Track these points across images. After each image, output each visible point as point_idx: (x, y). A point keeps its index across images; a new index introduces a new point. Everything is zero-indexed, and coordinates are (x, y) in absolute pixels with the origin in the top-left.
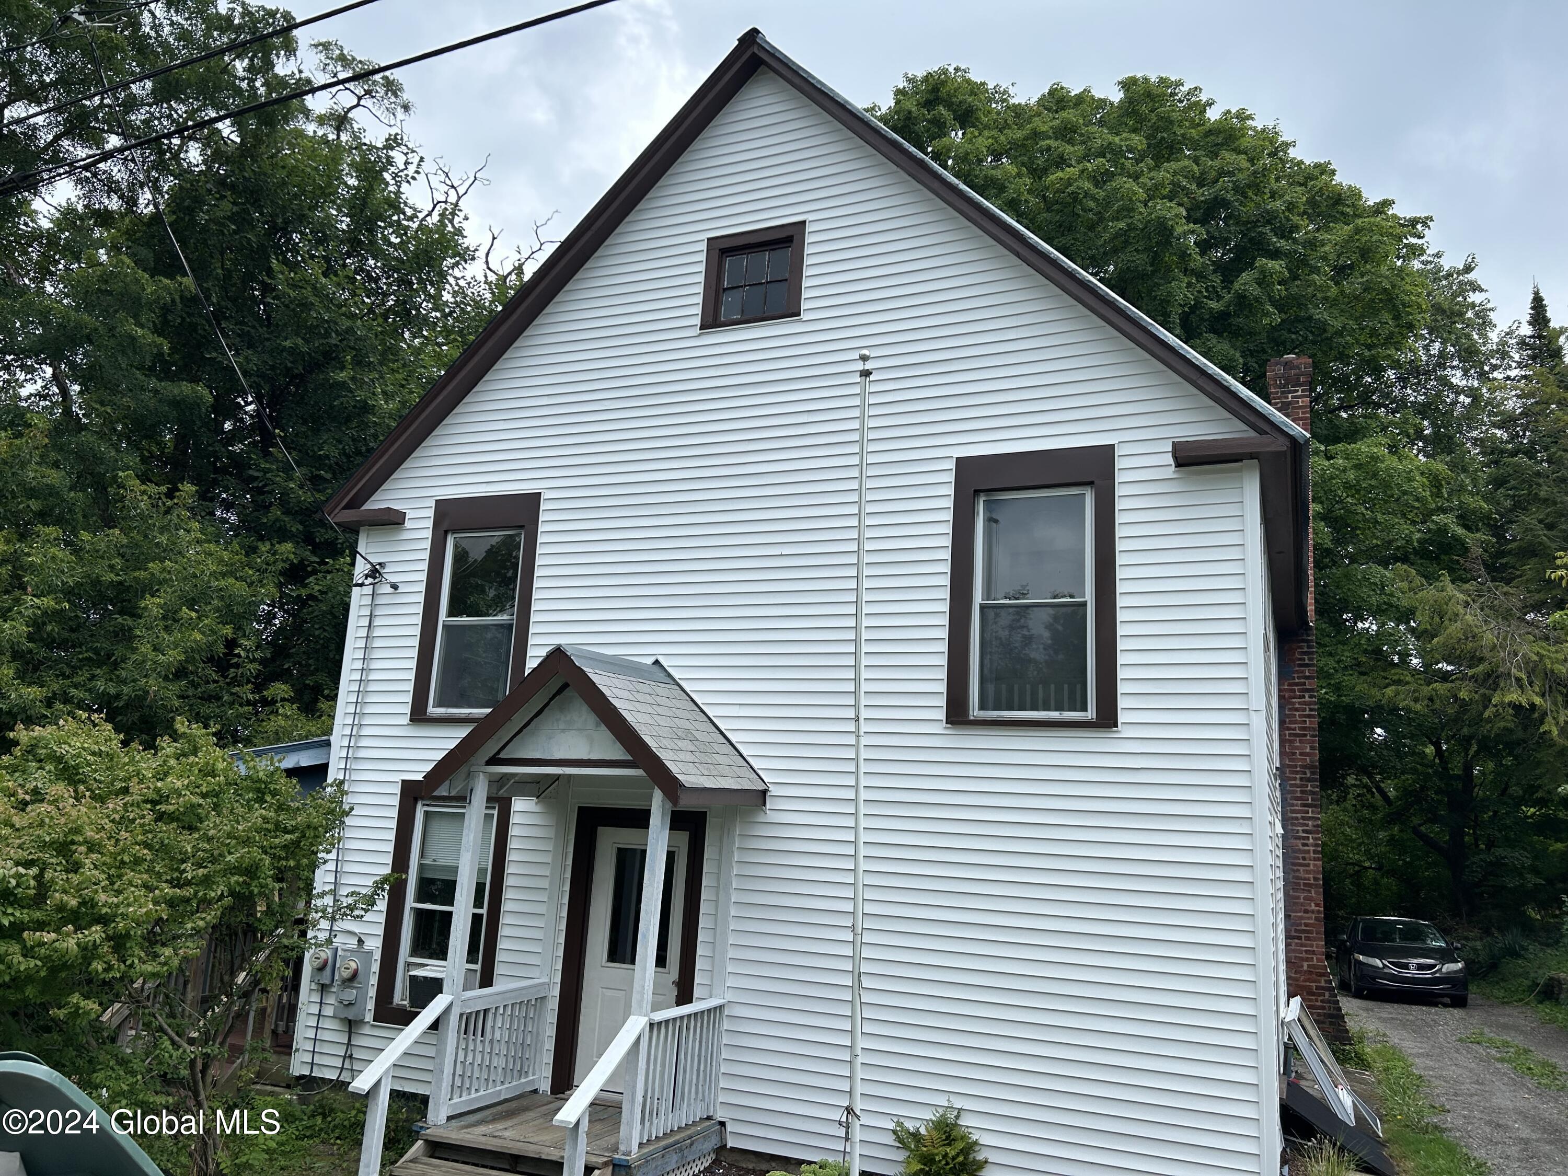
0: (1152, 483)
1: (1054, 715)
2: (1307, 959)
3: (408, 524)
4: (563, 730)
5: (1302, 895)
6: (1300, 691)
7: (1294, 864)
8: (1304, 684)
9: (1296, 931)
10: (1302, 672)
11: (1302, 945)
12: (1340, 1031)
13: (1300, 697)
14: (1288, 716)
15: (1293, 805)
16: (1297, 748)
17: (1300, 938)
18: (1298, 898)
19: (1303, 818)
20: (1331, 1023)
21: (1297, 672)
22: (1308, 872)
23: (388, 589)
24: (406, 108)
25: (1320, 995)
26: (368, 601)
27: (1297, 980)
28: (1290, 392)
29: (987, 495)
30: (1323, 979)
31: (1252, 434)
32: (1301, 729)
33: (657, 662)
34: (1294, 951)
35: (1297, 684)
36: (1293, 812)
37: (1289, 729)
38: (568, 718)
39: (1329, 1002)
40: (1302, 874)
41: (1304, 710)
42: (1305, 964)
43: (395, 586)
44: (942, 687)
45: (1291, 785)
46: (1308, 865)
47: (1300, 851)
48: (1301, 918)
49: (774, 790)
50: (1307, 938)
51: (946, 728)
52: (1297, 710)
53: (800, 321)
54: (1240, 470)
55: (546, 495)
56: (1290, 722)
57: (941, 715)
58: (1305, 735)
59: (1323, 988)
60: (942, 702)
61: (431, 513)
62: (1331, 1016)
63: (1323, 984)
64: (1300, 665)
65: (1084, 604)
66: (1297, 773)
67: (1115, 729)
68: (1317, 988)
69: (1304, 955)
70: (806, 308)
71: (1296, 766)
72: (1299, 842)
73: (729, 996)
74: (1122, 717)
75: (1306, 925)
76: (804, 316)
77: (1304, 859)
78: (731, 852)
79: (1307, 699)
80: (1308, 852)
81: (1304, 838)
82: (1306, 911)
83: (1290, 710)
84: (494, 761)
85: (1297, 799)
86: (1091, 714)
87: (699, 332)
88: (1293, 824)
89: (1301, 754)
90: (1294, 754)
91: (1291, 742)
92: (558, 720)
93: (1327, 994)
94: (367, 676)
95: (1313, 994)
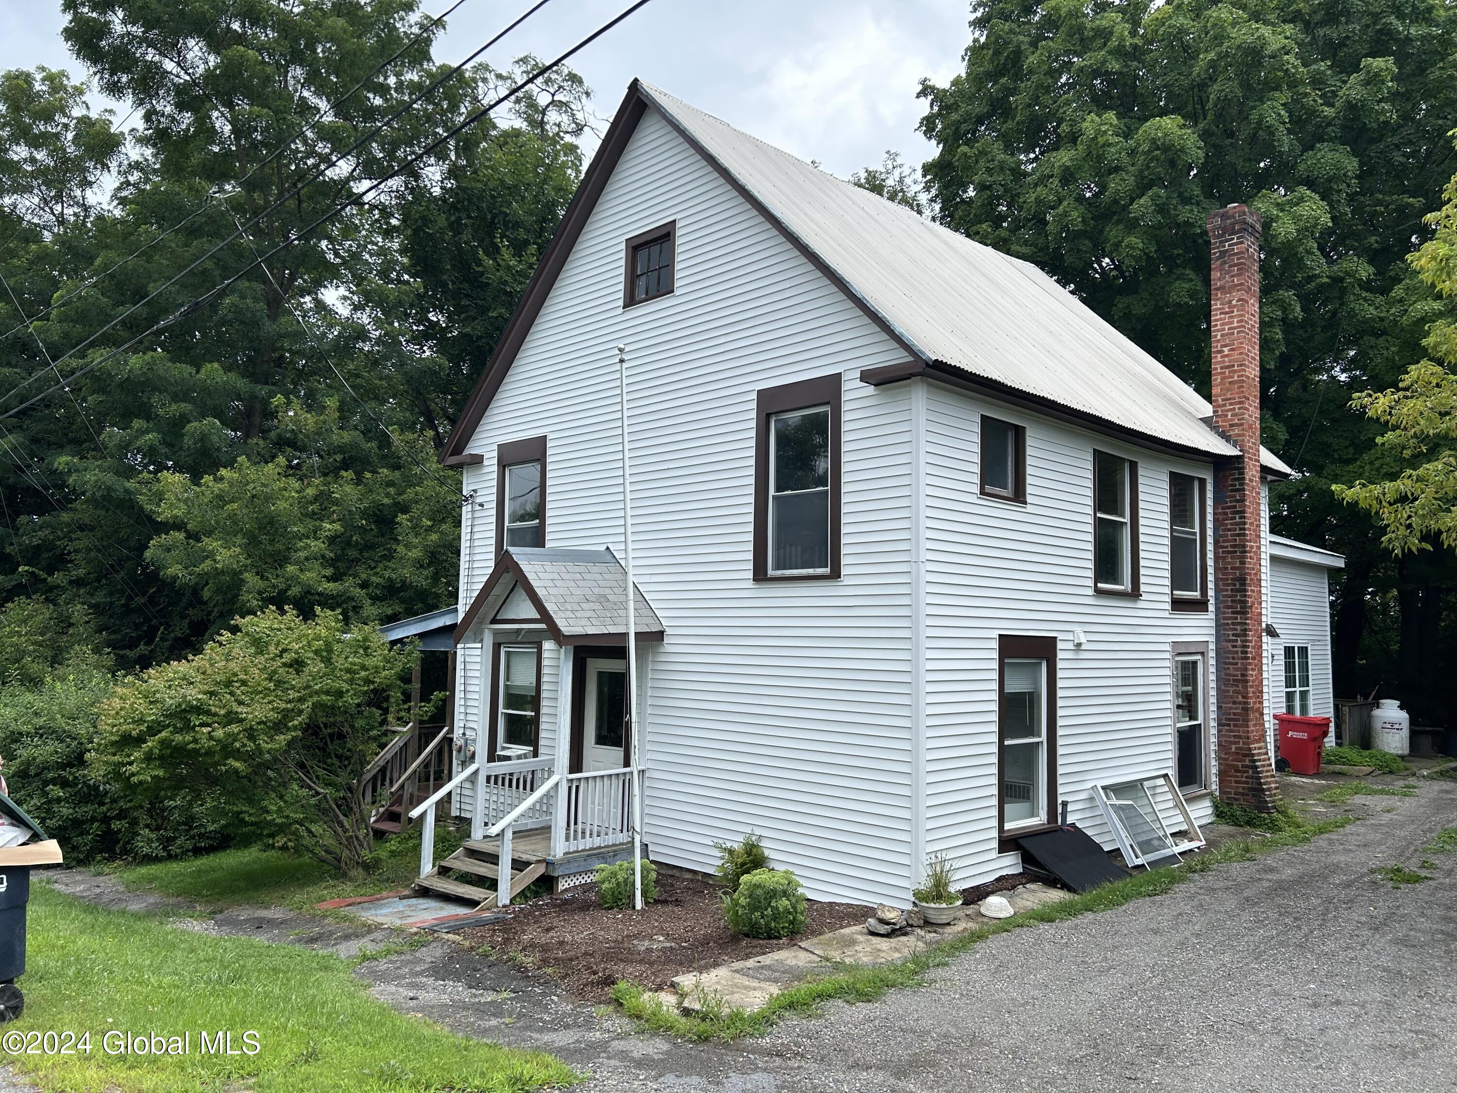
0: (862, 399)
1: (810, 571)
2: (1235, 743)
3: (486, 463)
5: (1232, 689)
6: (1231, 513)
7: (1225, 663)
8: (1235, 507)
9: (1226, 719)
10: (1234, 496)
11: (1231, 731)
12: (1260, 802)
13: (1232, 519)
14: (1221, 536)
15: (1225, 613)
16: (1229, 563)
17: (1229, 725)
18: (1228, 691)
19: (1233, 624)
20: (1254, 796)
21: (1230, 497)
22: (1237, 669)
23: (478, 508)
24: (588, 94)
25: (1244, 772)
26: (470, 515)
27: (1226, 760)
28: (1227, 241)
29: (776, 416)
30: (1247, 759)
32: (1232, 546)
33: (608, 548)
34: (1224, 736)
35: (1229, 508)
36: (1224, 618)
37: (1222, 547)
39: (1252, 778)
40: (1232, 672)
41: (1235, 530)
42: (1233, 747)
43: (481, 505)
45: (1224, 596)
46: (1237, 664)
47: (1230, 652)
48: (1231, 708)
49: (669, 631)
50: (1235, 725)
51: (753, 584)
52: (1229, 530)
53: (674, 296)
54: (909, 385)
55: (549, 436)
56: (1224, 541)
57: (751, 575)
58: (1235, 552)
59: (1247, 766)
60: (751, 566)
61: (496, 454)
62: (1253, 789)
63: (1247, 763)
64: (1232, 491)
65: (828, 492)
66: (1229, 585)
67: (840, 579)
68: (1243, 766)
69: (1232, 739)
70: (677, 286)
71: (1227, 579)
72: (1229, 645)
73: (649, 765)
74: (844, 571)
75: (1234, 714)
76: (677, 292)
77: (1233, 658)
78: (647, 674)
79: (1238, 520)
80: (1237, 652)
81: (1233, 641)
82: (1234, 703)
83: (1223, 530)
84: (494, 621)
85: (1229, 607)
86: (829, 569)
87: (621, 310)
88: (1225, 630)
89: (1232, 568)
90: (1226, 569)
91: (1224, 558)
93: (1250, 771)
95: (1239, 771)
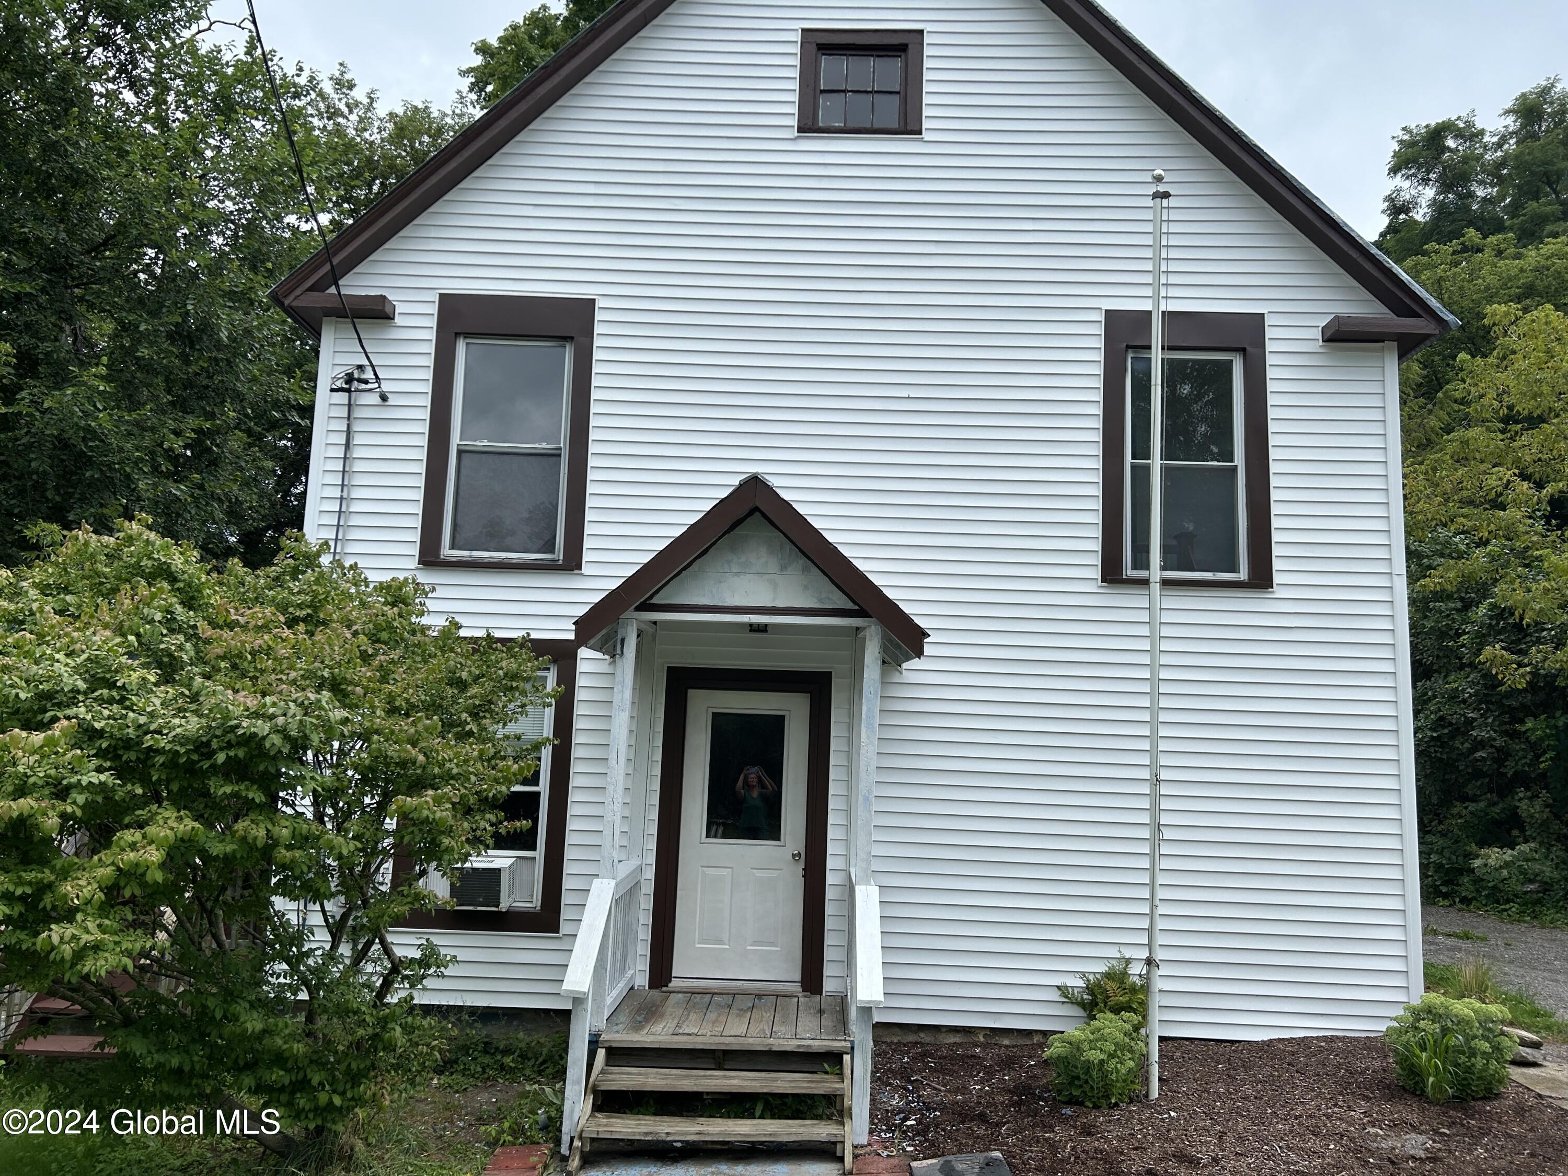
0: (1299, 355)
1: (1208, 576)
3: (399, 320)
4: (737, 574)
23: (374, 399)
26: (341, 412)
29: (1135, 352)
31: (1391, 315)
38: (743, 559)
43: (384, 397)
44: (1097, 546)
51: (1102, 587)
53: (922, 140)
54: (1382, 350)
55: (600, 303)
57: (1097, 574)
60: (1097, 560)
61: (434, 309)
65: (1235, 469)
67: (1270, 590)
70: (928, 127)
74: (1277, 579)
76: (926, 136)
84: (646, 606)
86: (1243, 575)
87: (796, 134)
92: (729, 562)
94: (348, 506)
